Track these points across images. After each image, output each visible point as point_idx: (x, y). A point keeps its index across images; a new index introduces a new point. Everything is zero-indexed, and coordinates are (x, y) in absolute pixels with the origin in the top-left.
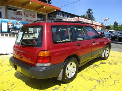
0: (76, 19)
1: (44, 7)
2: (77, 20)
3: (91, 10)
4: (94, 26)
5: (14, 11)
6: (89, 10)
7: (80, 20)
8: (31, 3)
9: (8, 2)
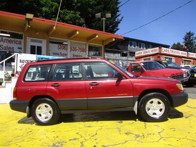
0: (155, 51)
1: (97, 36)
2: (157, 52)
3: (193, 34)
4: (192, 60)
5: (57, 45)
6: (189, 34)
7: (162, 52)
8: (78, 33)
9: (49, 34)
